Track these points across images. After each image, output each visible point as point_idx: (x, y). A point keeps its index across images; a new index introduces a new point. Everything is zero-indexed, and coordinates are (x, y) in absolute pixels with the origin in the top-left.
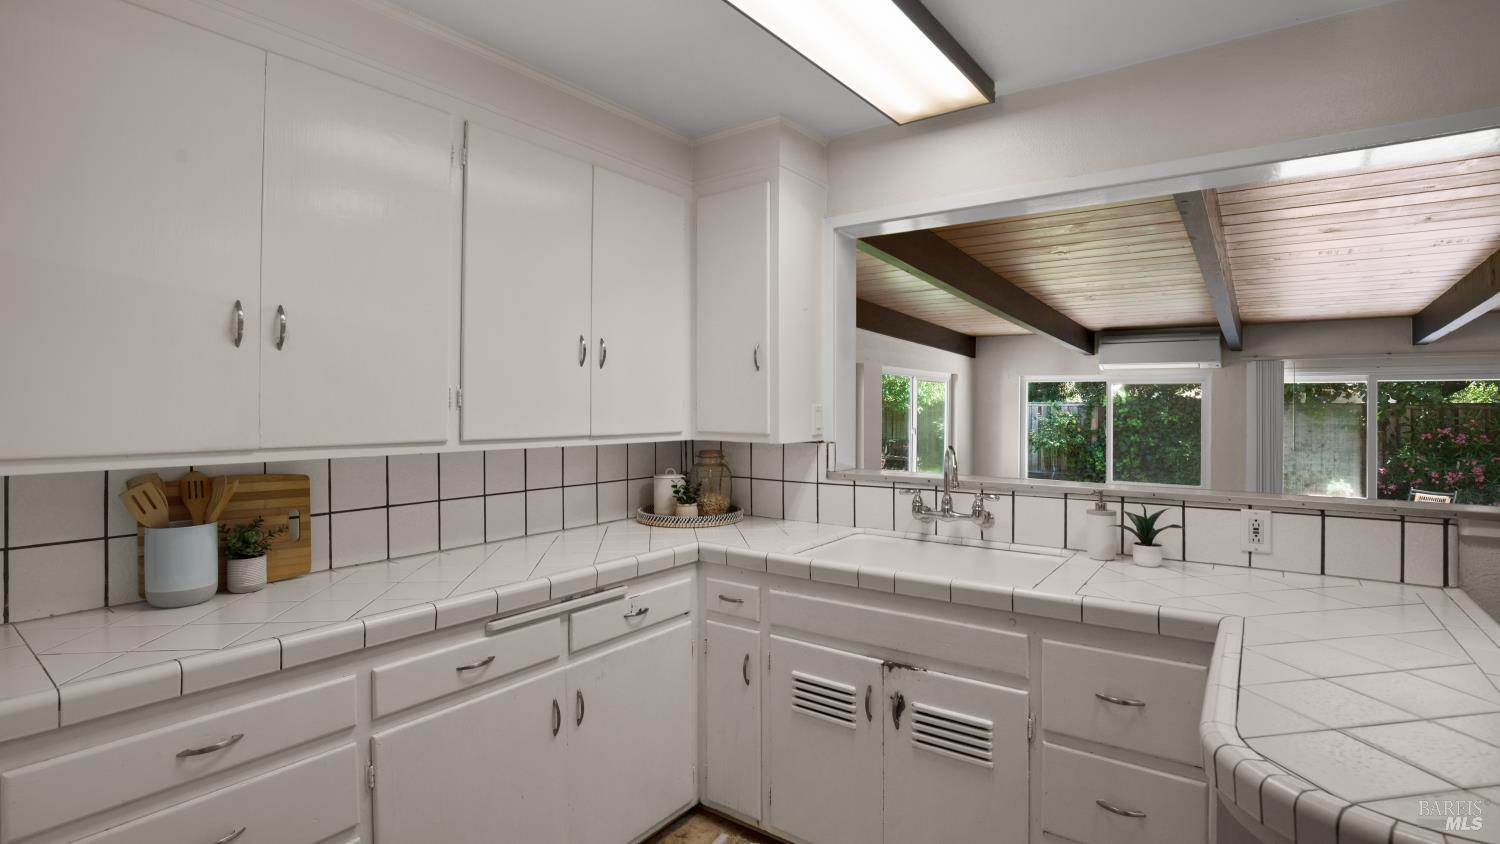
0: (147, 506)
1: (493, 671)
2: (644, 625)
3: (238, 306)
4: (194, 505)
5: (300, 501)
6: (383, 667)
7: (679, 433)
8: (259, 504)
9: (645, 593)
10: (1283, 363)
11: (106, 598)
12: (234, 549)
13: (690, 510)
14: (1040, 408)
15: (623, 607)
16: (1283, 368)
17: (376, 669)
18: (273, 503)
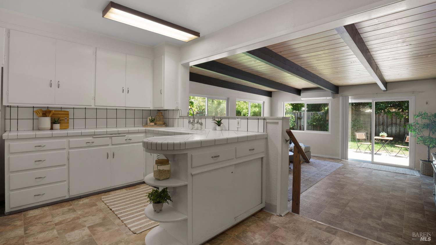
0: (38, 113)
1: (93, 145)
2: (130, 142)
3: (51, 81)
4: (47, 114)
5: (67, 116)
6: (71, 140)
7: (150, 108)
8: (59, 116)
9: (131, 136)
10: (349, 97)
11: (33, 129)
12: (54, 122)
13: (153, 124)
14: (312, 113)
15: (125, 138)
16: (349, 99)
17: (70, 140)
18: (62, 116)
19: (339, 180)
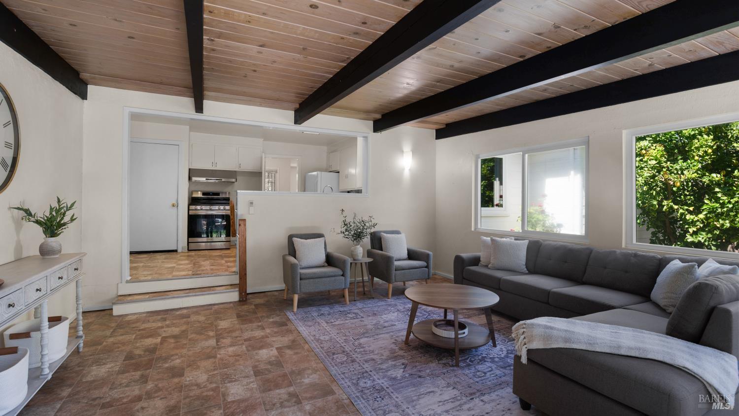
19: (165, 320)
